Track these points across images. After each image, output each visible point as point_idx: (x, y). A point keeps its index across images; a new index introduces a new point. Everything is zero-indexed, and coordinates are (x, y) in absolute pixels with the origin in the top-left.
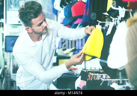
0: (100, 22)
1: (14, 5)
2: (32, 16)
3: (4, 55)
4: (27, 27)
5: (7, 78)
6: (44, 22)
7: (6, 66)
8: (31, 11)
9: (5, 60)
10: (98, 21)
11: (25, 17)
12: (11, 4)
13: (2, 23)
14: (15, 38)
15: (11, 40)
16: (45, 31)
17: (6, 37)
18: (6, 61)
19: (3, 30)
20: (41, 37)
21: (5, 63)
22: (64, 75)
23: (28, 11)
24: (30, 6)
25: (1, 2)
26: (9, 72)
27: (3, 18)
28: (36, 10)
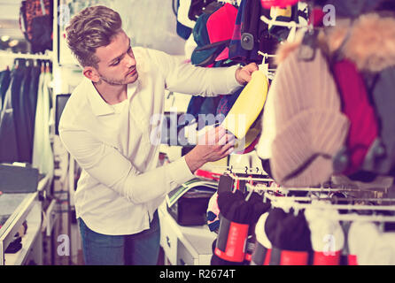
0: (266, 55)
2: (97, 40)
3: (52, 144)
4: (87, 68)
5: (59, 202)
6: (127, 56)
7: (58, 173)
8: (94, 30)
9: (54, 157)
11: (82, 43)
13: (48, 61)
16: (130, 78)
17: (58, 96)
18: (57, 159)
19: (52, 79)
20: (124, 93)
21: (57, 165)
22: (197, 191)
25: (46, 7)
26: (65, 189)
27: (51, 49)
28: (105, 28)
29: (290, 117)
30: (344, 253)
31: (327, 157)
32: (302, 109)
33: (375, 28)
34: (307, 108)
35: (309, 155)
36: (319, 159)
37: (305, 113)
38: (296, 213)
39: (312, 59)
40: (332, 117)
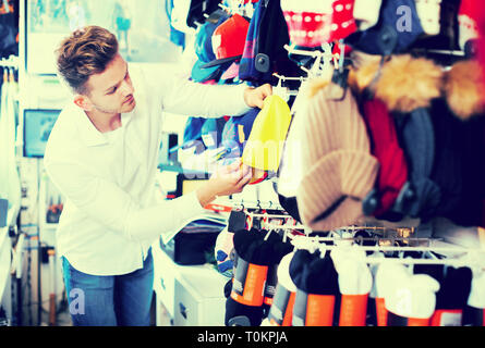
0: (282, 77)
1: (50, 16)
2: (91, 68)
5: (28, 237)
7: (25, 202)
8: (88, 56)
9: (21, 183)
10: (275, 74)
11: (73, 70)
12: (42, 10)
13: (13, 68)
14: (52, 116)
15: (43, 123)
16: (127, 108)
17: (25, 111)
18: (24, 186)
19: (18, 90)
21: (24, 193)
23: (79, 53)
24: (85, 42)
25: (10, 3)
26: (34, 221)
27: (17, 55)
28: (100, 53)
29: (319, 157)
30: (372, 296)
31: (357, 199)
32: (331, 149)
33: (407, 69)
34: (336, 149)
35: (338, 196)
36: (348, 201)
37: (334, 153)
38: (322, 256)
39: (342, 99)
40: (362, 159)
